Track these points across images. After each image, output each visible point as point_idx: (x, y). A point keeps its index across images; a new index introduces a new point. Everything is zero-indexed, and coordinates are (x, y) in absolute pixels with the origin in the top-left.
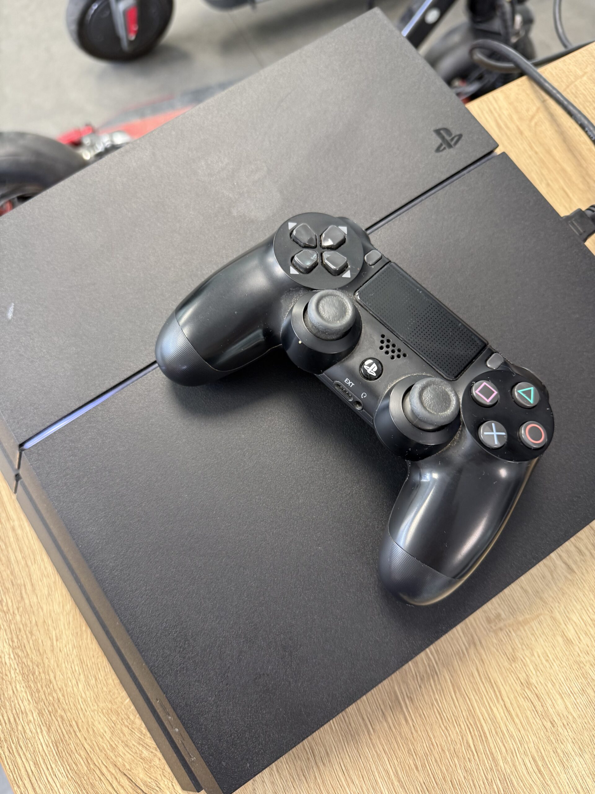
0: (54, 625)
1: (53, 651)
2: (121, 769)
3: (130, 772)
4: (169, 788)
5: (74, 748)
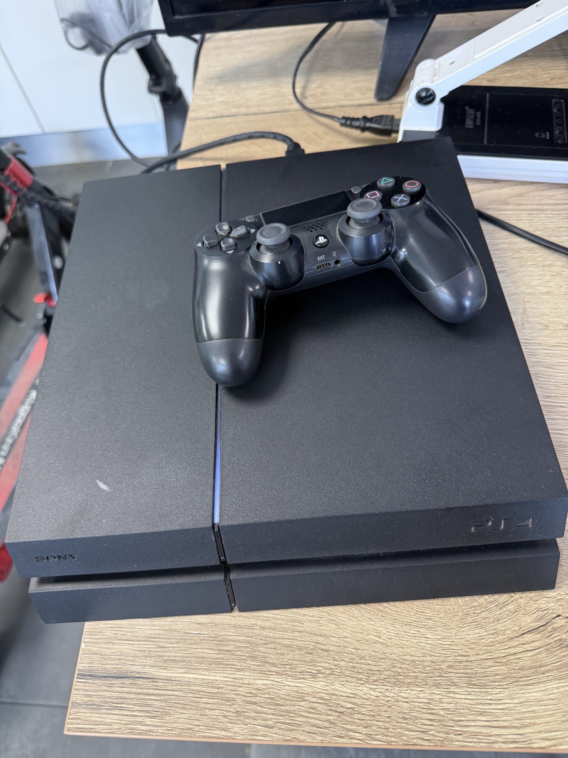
0: (365, 633)
1: (387, 646)
2: (516, 635)
3: (522, 629)
5: (481, 669)
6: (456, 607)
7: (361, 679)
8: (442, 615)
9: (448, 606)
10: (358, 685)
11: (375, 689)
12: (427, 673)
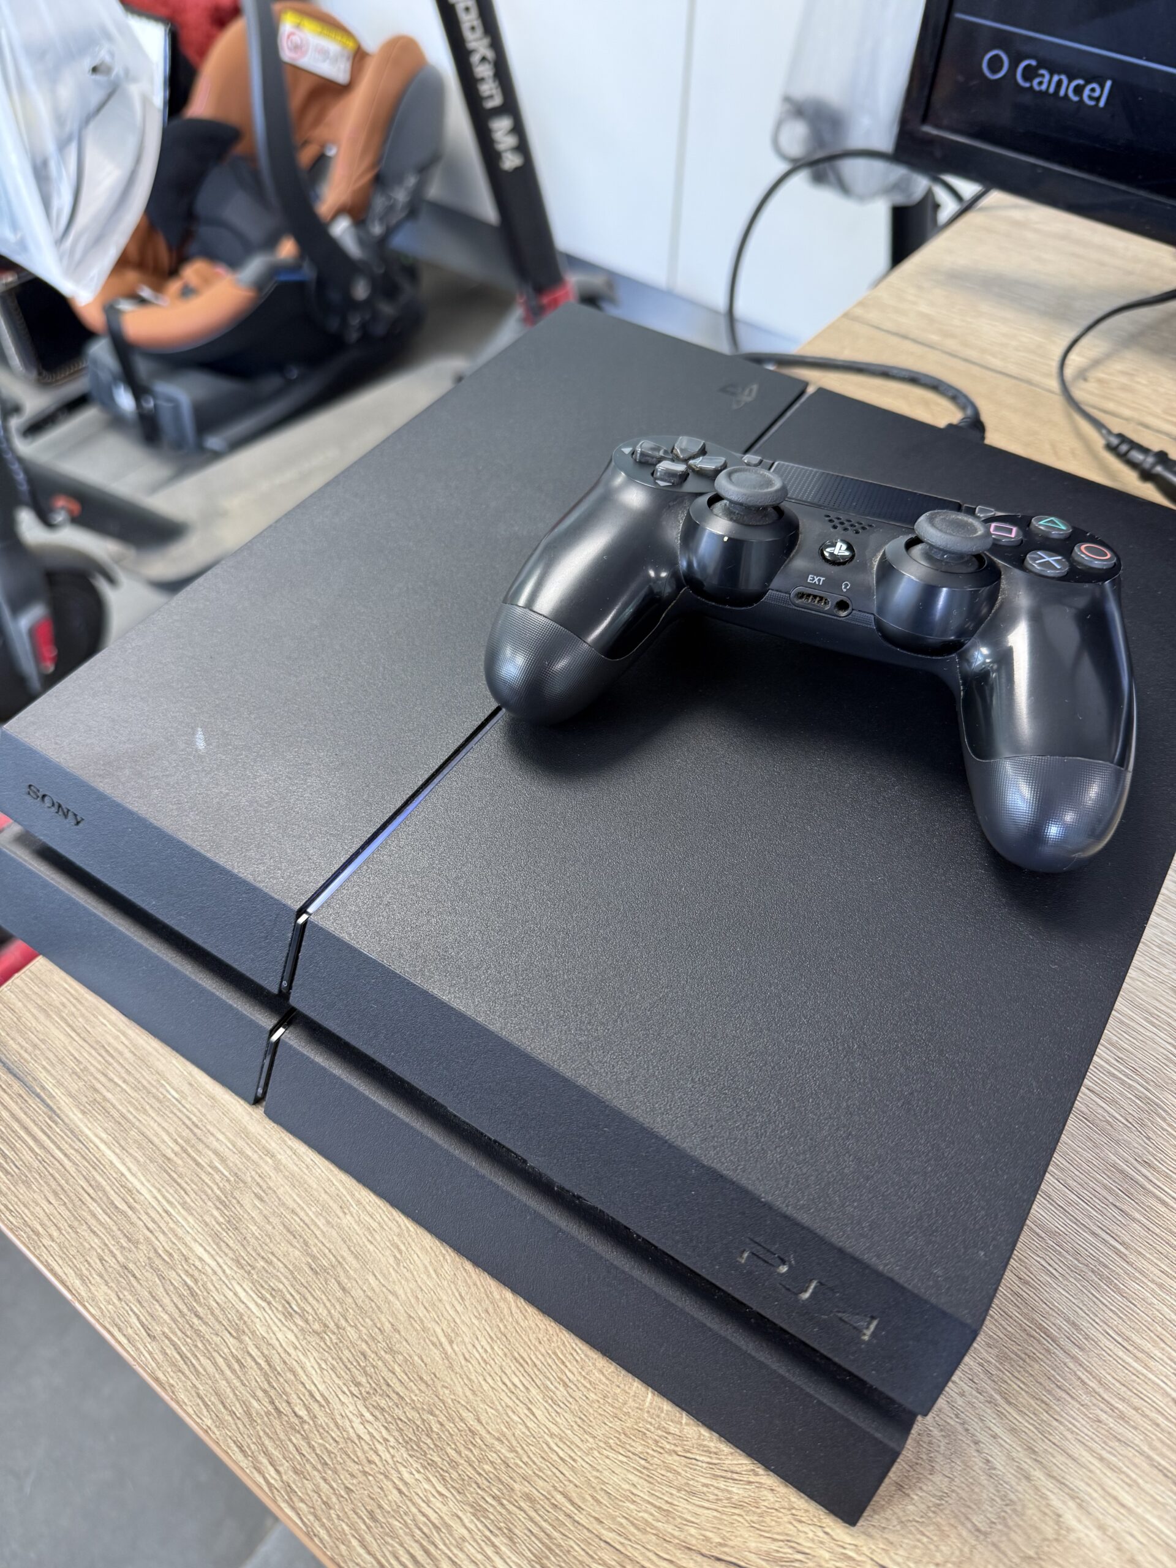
0: (433, 1314)
1: (451, 1367)
2: (704, 1551)
3: (726, 1549)
4: (821, 1542)
5: (582, 1553)
6: (631, 1403)
7: (358, 1384)
8: (592, 1396)
9: (618, 1391)
10: (345, 1389)
11: (368, 1422)
12: (480, 1474)
